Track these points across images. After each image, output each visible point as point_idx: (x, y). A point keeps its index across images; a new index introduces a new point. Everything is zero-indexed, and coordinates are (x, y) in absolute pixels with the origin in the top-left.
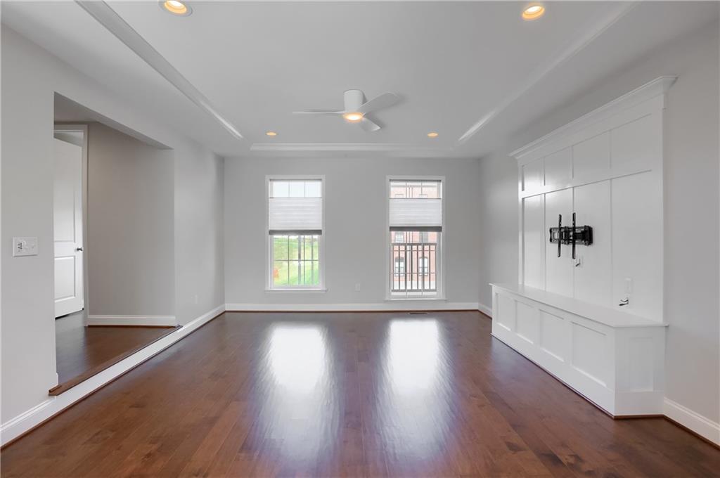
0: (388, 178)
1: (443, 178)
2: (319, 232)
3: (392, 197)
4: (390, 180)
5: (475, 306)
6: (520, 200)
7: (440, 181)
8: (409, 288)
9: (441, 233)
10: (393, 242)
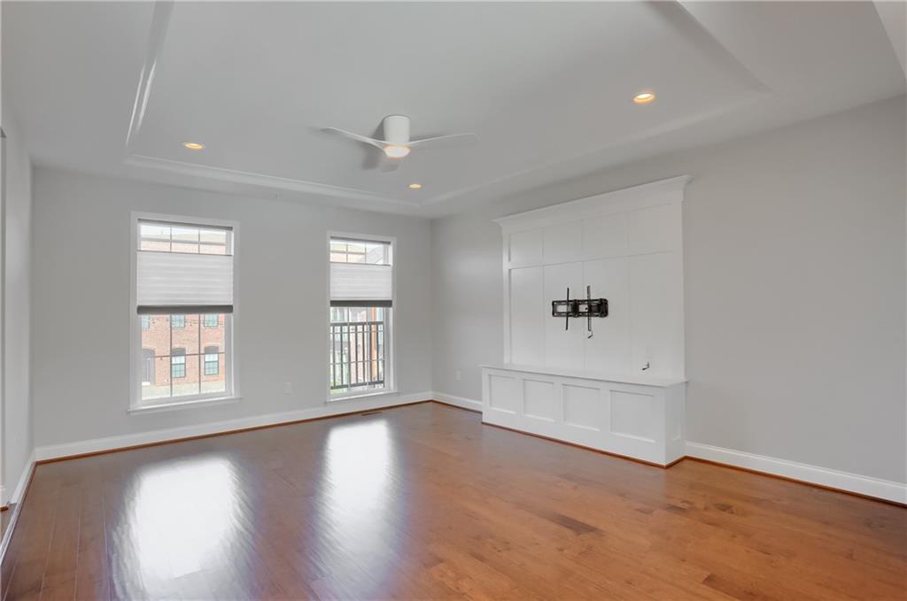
0: (330, 234)
1: (393, 240)
2: (227, 309)
3: (331, 260)
4: (333, 238)
5: (429, 396)
6: (505, 271)
7: (389, 243)
8: (353, 382)
9: (391, 309)
10: (331, 322)
